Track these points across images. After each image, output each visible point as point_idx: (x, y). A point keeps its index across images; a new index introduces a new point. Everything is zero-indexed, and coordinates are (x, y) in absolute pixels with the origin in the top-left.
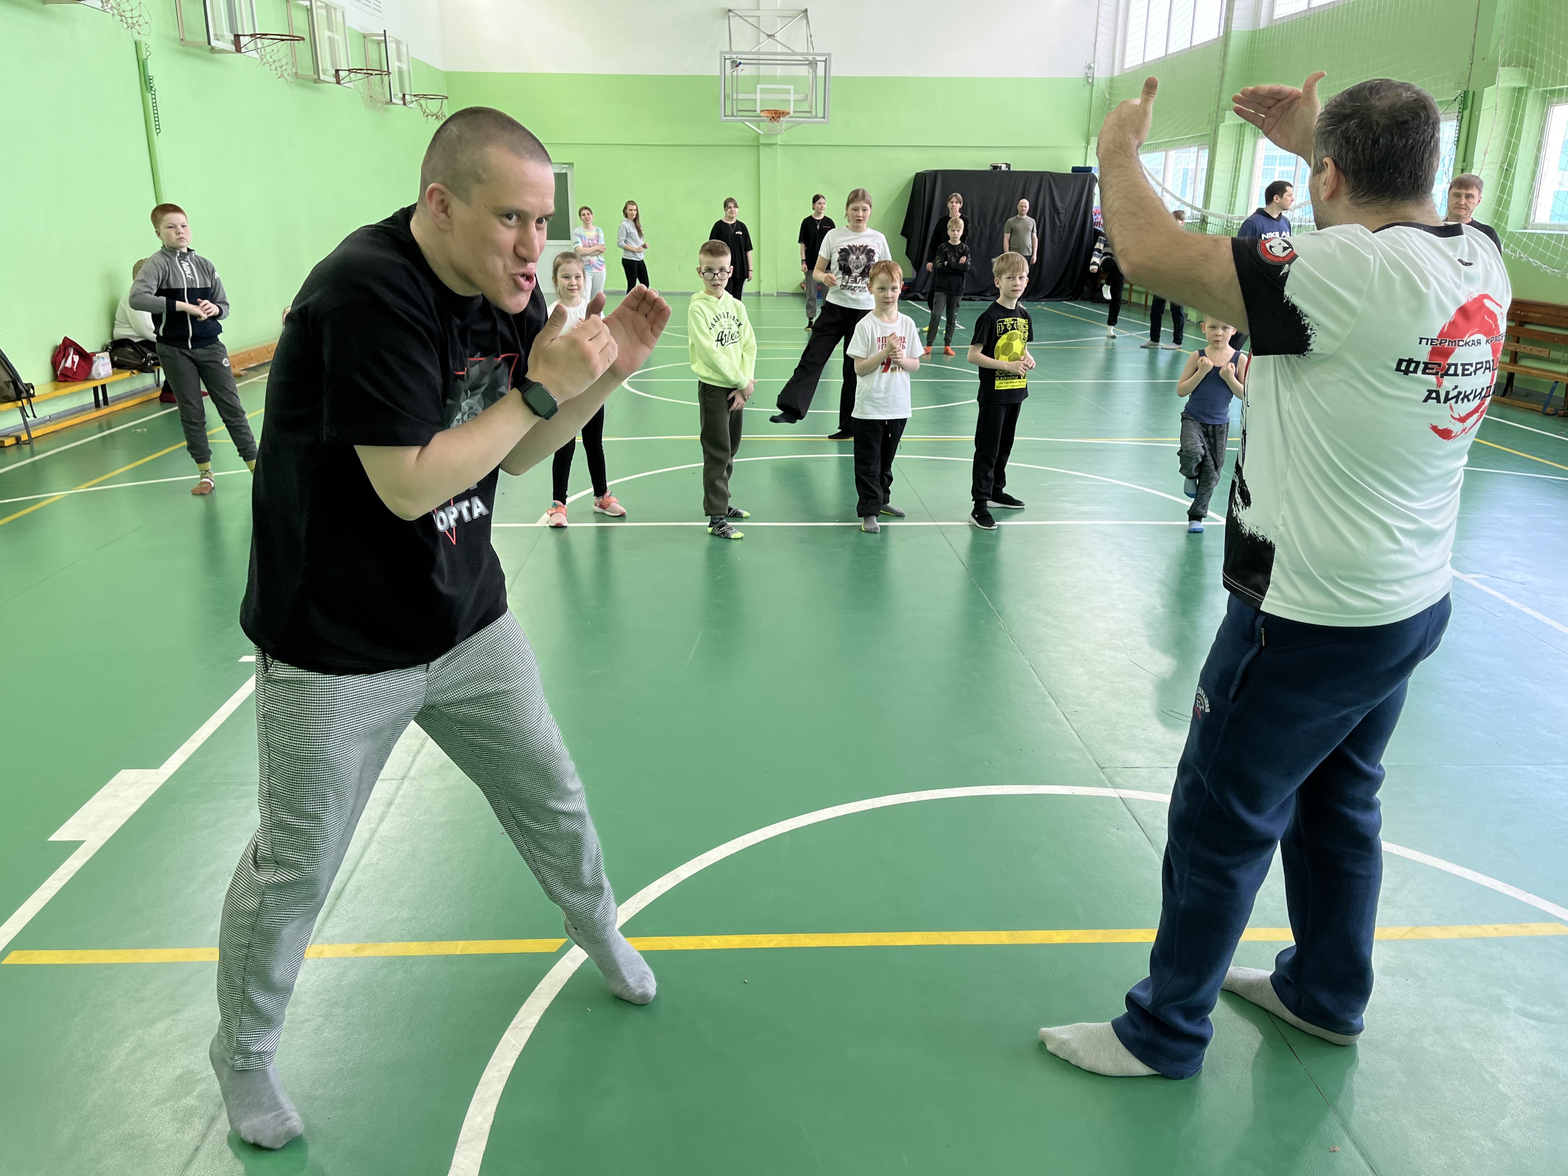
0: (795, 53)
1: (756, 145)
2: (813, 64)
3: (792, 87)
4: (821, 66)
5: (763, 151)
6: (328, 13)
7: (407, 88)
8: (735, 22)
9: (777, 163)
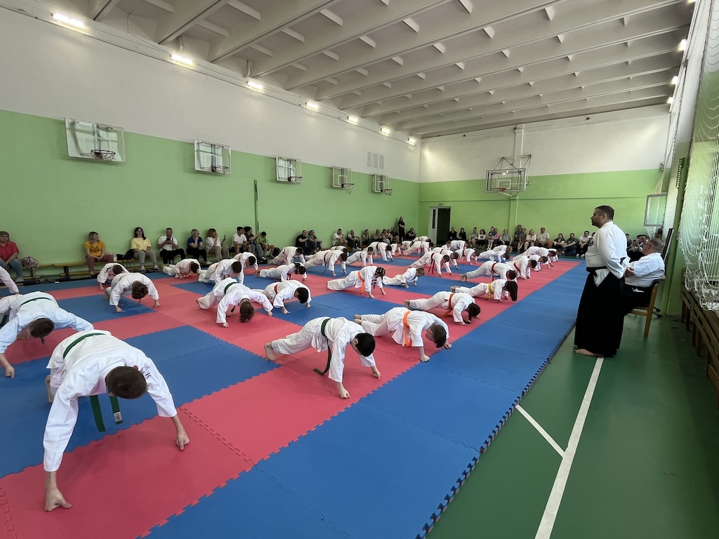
0: (515, 169)
1: (509, 200)
2: (520, 172)
3: (510, 180)
4: (522, 173)
5: (512, 202)
6: (342, 171)
7: (384, 188)
8: (504, 161)
9: (517, 206)
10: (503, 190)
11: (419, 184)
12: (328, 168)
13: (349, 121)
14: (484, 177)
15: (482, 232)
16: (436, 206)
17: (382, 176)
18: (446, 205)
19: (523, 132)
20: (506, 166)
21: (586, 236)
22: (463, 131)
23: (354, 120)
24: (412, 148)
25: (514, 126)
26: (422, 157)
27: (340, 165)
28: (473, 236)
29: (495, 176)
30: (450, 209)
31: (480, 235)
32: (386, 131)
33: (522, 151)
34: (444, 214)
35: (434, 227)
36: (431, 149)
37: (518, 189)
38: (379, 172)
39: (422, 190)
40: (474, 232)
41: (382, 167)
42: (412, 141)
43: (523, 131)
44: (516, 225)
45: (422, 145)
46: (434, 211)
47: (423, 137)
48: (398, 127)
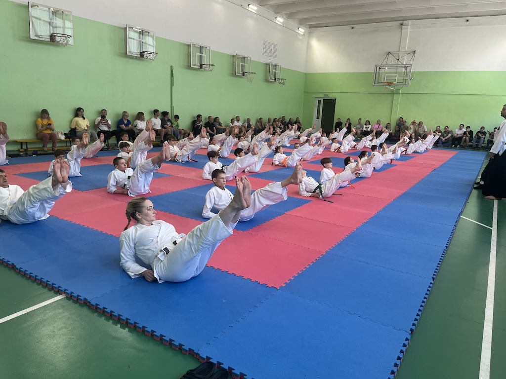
0: (402, 64)
1: (393, 93)
2: (406, 68)
3: (397, 75)
4: (408, 68)
5: (395, 96)
6: (243, 59)
7: (277, 77)
8: (390, 56)
9: (399, 99)
10: (390, 84)
11: (306, 73)
12: (231, 55)
13: (250, 9)
14: (372, 70)
15: (368, 123)
16: (322, 96)
17: (276, 65)
18: (331, 96)
19: (409, 29)
20: (392, 61)
21: (460, 129)
22: (352, 24)
23: (253, 8)
24: (301, 38)
25: (401, 22)
26: (309, 47)
27: (241, 53)
28: (359, 126)
29: (382, 70)
30: (335, 100)
31: (365, 126)
32: (280, 20)
33: (407, 46)
34: (329, 105)
35: (318, 118)
36: (319, 39)
37: (404, 83)
38: (273, 61)
39: (308, 80)
40: (359, 123)
41: (275, 56)
42: (301, 31)
43: (409, 27)
44: (398, 117)
45: (310, 35)
46: (319, 102)
47: (311, 27)
48: (290, 16)
